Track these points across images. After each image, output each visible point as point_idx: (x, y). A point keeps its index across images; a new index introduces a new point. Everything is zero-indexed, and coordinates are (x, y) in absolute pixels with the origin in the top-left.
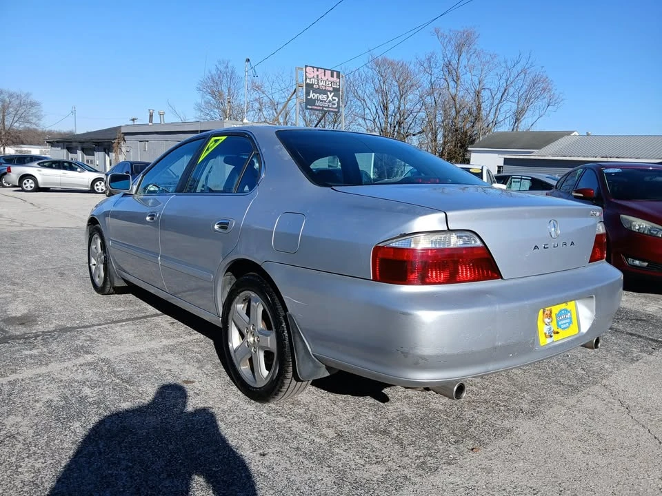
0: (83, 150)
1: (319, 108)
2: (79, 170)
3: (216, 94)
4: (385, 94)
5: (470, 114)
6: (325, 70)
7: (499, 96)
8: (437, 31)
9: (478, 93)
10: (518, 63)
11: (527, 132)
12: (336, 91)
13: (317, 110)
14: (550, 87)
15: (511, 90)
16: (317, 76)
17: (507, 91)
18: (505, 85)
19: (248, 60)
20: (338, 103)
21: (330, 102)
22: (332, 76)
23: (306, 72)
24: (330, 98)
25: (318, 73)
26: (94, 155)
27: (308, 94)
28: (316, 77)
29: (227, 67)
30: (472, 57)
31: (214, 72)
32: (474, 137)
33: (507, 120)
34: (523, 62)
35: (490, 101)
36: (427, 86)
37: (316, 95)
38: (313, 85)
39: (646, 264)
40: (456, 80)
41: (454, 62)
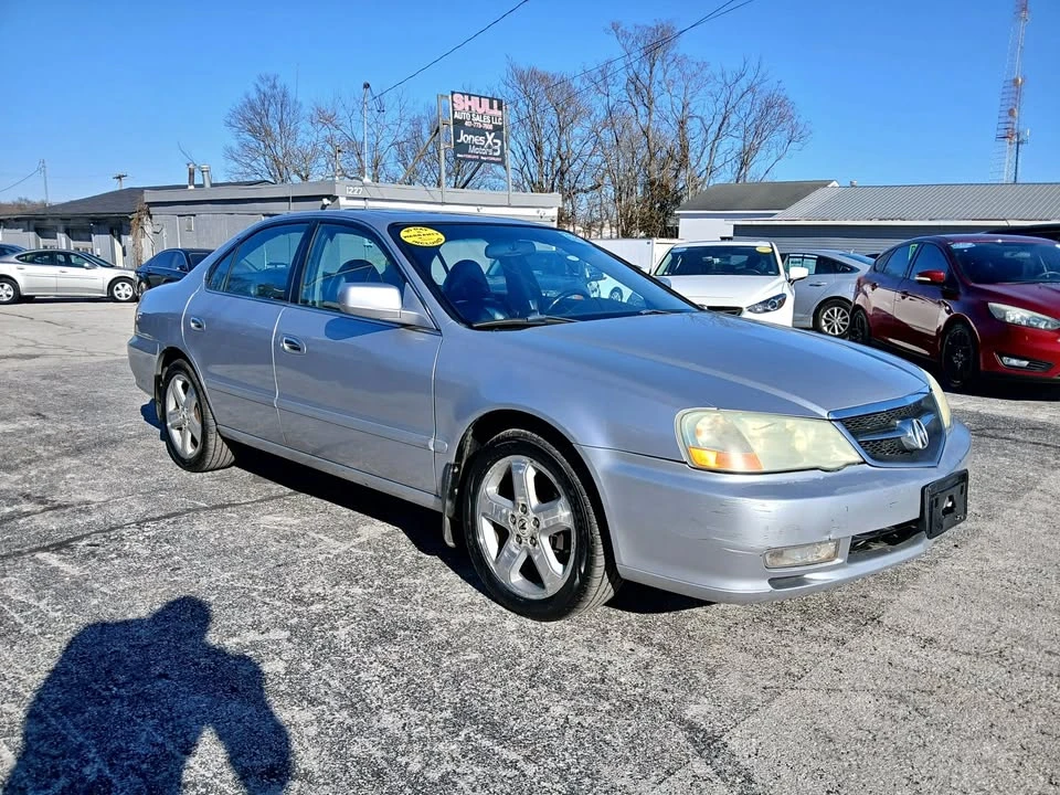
0: (67, 232)
1: (474, 157)
2: (87, 265)
3: (260, 132)
4: (536, 127)
5: (672, 156)
6: (480, 97)
7: (715, 127)
8: (615, 27)
9: (682, 124)
10: (742, 76)
11: (760, 184)
12: (498, 129)
13: (472, 160)
14: (791, 113)
15: (733, 119)
16: (470, 107)
17: (726, 121)
18: (723, 111)
19: (367, 86)
20: (502, 148)
21: (489, 147)
22: (491, 107)
23: (453, 102)
24: (489, 141)
25: (470, 103)
26: (90, 240)
27: (457, 136)
28: (467, 109)
29: (274, 87)
30: (670, 69)
31: (254, 95)
32: (679, 194)
33: (728, 167)
34: (750, 75)
35: (702, 137)
36: (601, 113)
37: (469, 138)
38: (463, 121)
39: (1025, 363)
40: (649, 105)
41: (644, 75)
